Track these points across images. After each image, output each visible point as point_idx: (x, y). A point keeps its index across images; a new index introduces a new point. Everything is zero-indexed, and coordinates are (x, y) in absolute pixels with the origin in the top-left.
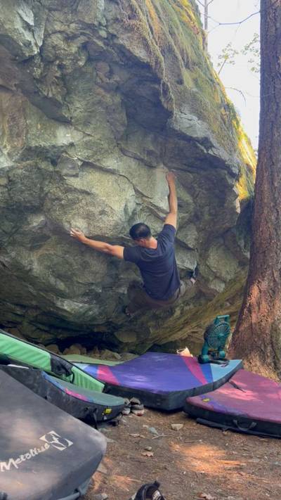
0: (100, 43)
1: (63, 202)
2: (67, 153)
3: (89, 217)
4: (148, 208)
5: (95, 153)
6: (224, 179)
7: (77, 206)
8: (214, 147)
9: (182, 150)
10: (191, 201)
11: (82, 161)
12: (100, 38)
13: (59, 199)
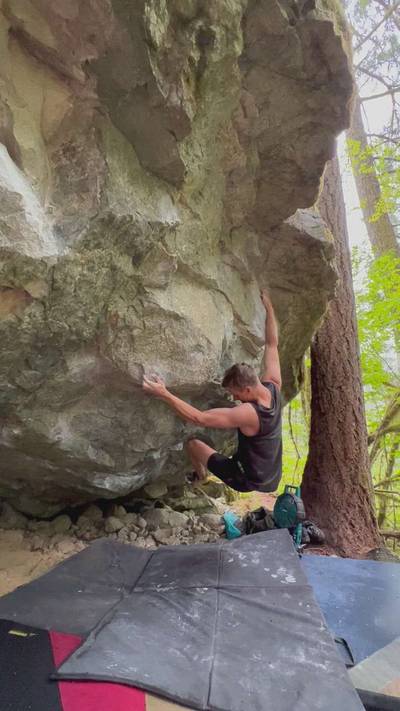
1: (135, 332)
2: (164, 243)
3: (174, 355)
7: (156, 338)
13: (129, 328)
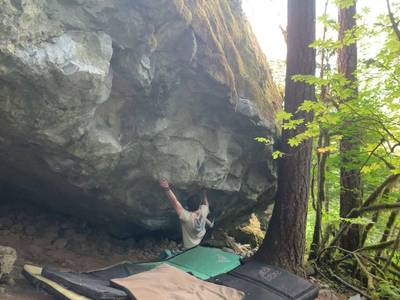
0: (192, 72)
3: (173, 170)
4: (212, 159)
11: (170, 137)
12: (193, 68)
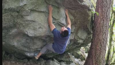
1: (24, 25)
2: (23, 8)
4: (58, 23)
5: (36, 6)
6: (86, 12)
7: (30, 25)
8: (84, 1)
9: (71, 2)
10: (73, 19)
11: (30, 10)
13: (22, 24)
